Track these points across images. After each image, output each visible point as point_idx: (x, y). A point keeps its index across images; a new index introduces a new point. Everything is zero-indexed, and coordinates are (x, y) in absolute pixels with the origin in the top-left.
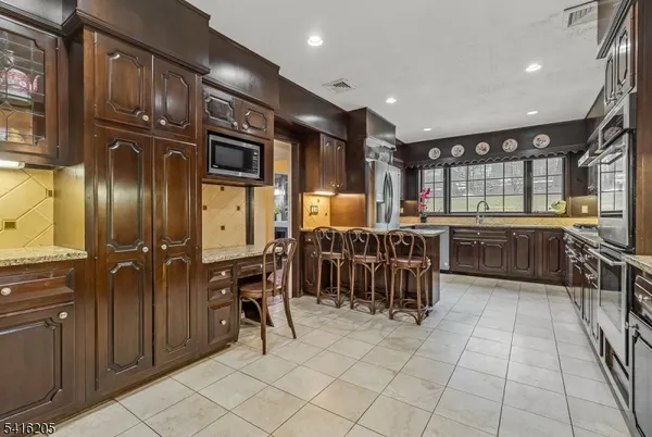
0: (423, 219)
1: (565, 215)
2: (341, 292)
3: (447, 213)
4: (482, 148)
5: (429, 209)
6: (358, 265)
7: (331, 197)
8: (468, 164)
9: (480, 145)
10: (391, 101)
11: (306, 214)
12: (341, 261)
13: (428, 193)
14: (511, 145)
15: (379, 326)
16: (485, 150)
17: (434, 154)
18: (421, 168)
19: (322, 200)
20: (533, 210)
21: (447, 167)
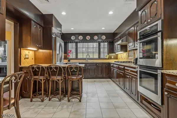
0: (69, 61)
1: (108, 59)
2: (44, 94)
3: (77, 58)
4: (88, 38)
5: (71, 57)
6: (53, 81)
7: (35, 51)
8: (83, 42)
9: (87, 36)
10: (64, 13)
11: (22, 58)
12: (44, 80)
13: (71, 51)
14: (96, 38)
15: (65, 106)
16: (89, 38)
17: (73, 38)
18: (68, 43)
19: (31, 52)
20: (101, 58)
21: (77, 43)
